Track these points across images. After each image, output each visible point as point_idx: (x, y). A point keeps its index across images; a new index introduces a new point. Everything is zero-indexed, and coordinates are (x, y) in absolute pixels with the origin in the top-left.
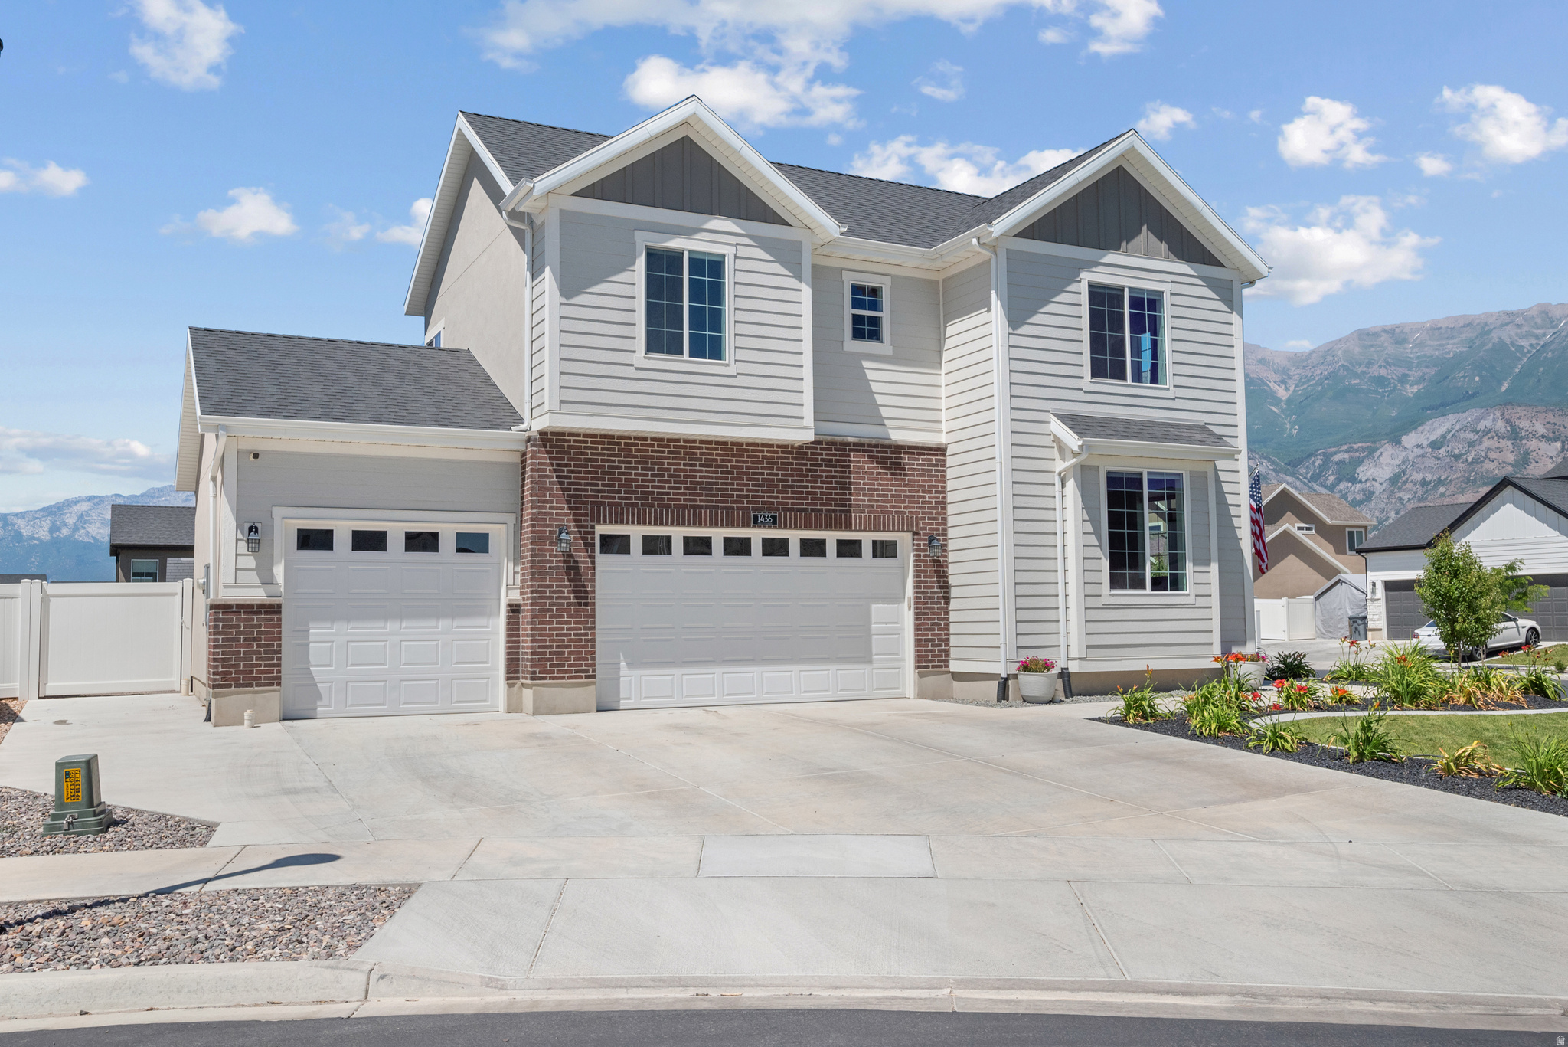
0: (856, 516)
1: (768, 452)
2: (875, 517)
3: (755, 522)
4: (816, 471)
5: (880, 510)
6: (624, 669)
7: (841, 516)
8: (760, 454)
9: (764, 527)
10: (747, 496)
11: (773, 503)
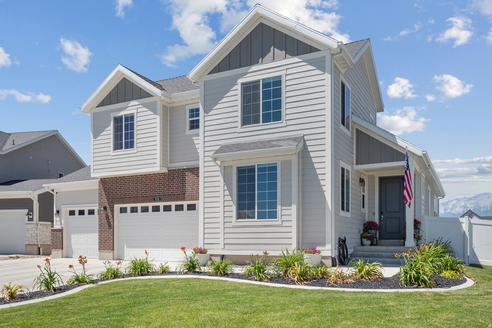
0: (187, 195)
1: (159, 176)
2: (193, 195)
3: (154, 200)
4: (174, 180)
5: (195, 192)
6: (125, 249)
7: (181, 196)
8: (157, 177)
9: (157, 202)
10: (153, 192)
11: (160, 193)
